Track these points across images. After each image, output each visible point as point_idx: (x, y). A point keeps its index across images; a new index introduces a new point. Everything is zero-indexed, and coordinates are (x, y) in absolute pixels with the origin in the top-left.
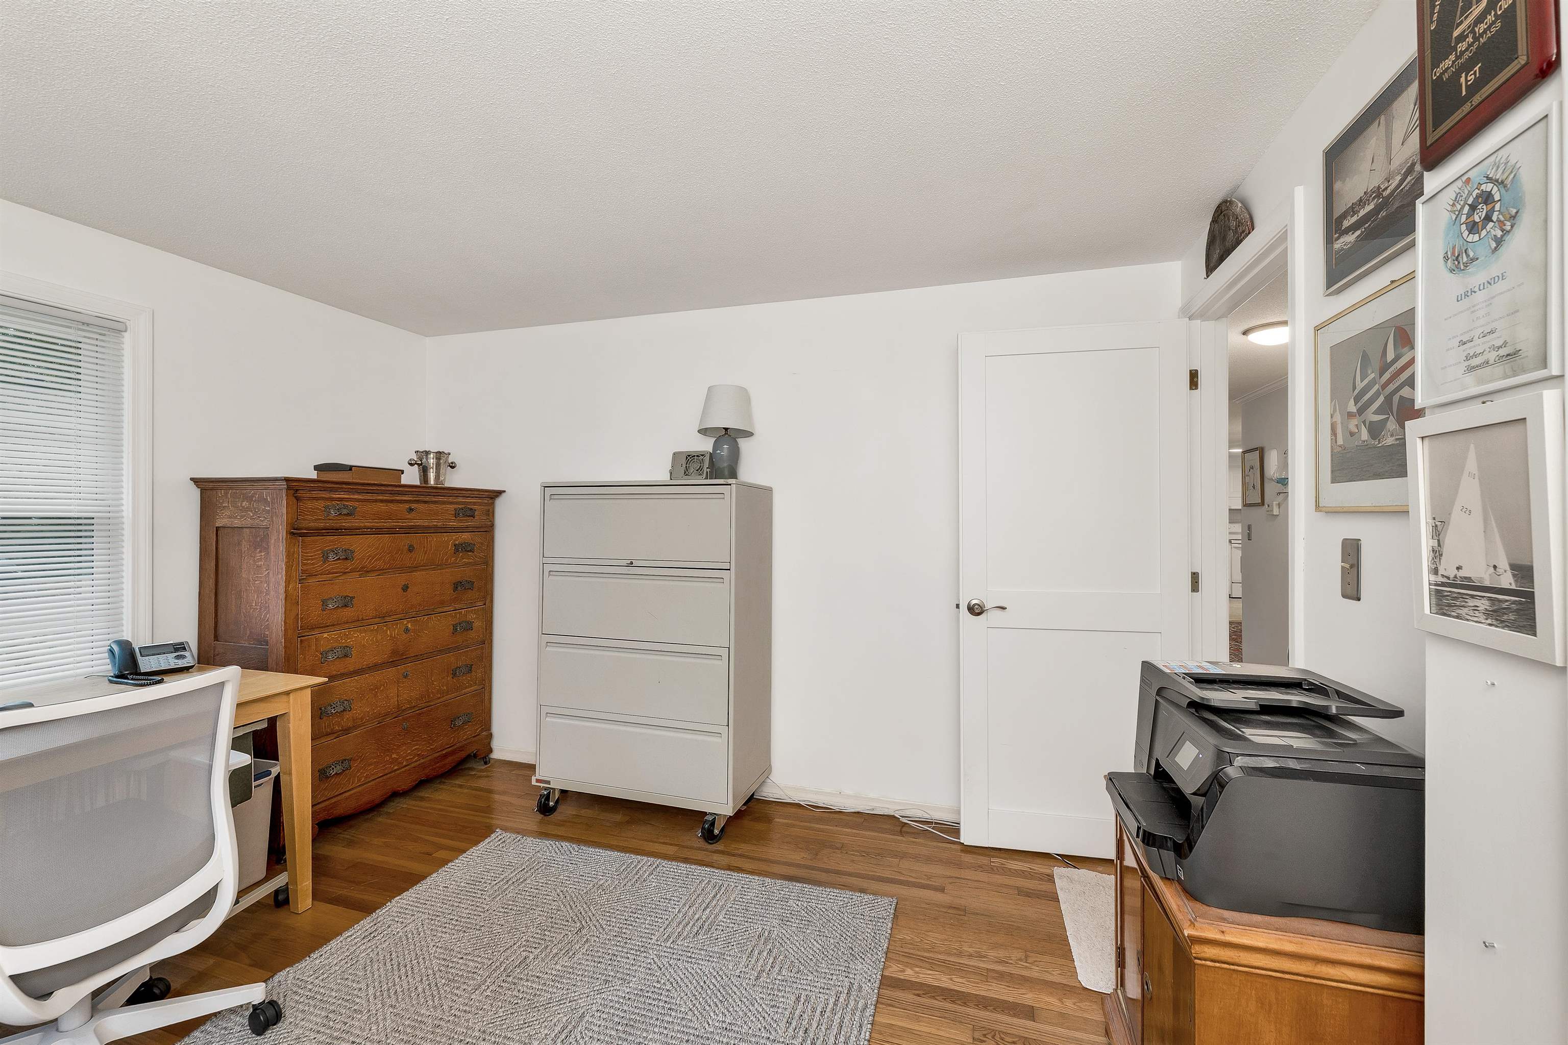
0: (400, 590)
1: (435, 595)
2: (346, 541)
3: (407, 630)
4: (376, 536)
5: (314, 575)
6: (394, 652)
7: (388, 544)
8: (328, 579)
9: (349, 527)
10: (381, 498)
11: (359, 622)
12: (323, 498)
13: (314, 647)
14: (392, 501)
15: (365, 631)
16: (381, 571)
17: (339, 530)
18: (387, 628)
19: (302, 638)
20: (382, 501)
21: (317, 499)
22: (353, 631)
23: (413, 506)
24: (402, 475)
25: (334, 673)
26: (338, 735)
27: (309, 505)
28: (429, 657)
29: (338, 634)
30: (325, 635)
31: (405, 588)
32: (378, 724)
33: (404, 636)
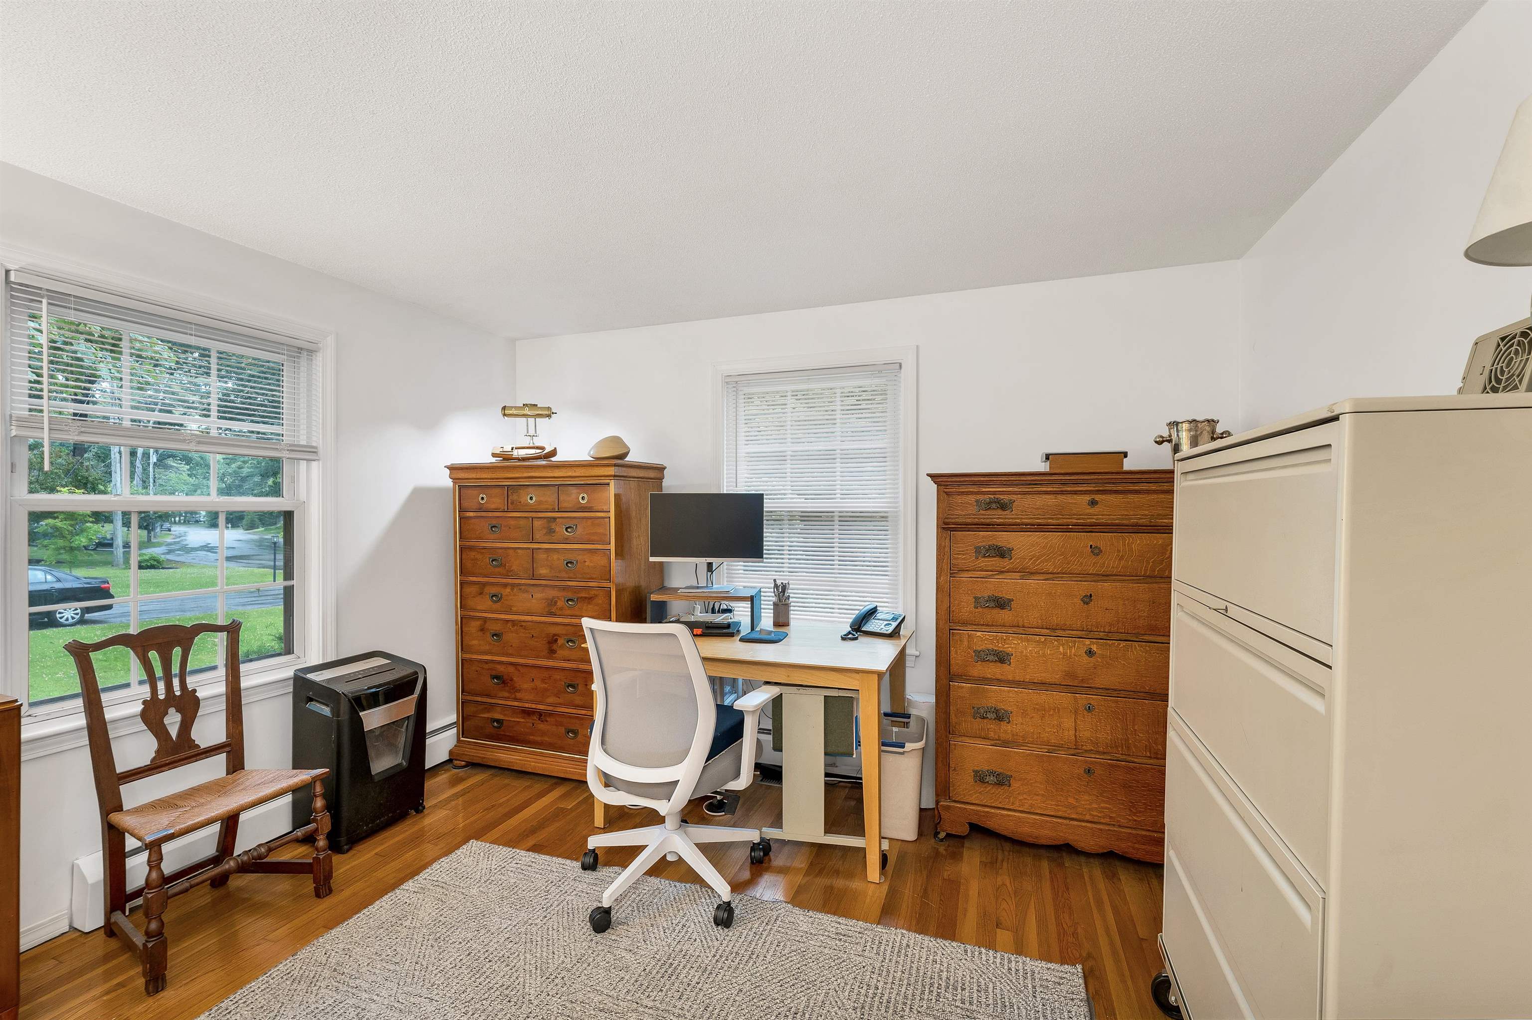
0: (1078, 601)
1: (1139, 617)
2: (1004, 539)
3: (1090, 653)
4: (1042, 533)
5: (966, 570)
6: (1070, 675)
7: (1059, 544)
8: (982, 576)
9: (1003, 523)
10: (1044, 489)
11: (1020, 629)
12: (972, 493)
13: (966, 643)
14: (1062, 493)
15: (1028, 640)
16: (1051, 575)
17: (995, 525)
18: (1059, 644)
19: (954, 631)
20: (1047, 493)
21: (968, 493)
22: (1012, 637)
23: (1098, 497)
24: (1125, 460)
25: (989, 676)
26: (996, 743)
27: (959, 499)
28: (1129, 696)
29: (993, 636)
30: (979, 634)
31: (1088, 599)
32: (1047, 752)
33: (1086, 658)
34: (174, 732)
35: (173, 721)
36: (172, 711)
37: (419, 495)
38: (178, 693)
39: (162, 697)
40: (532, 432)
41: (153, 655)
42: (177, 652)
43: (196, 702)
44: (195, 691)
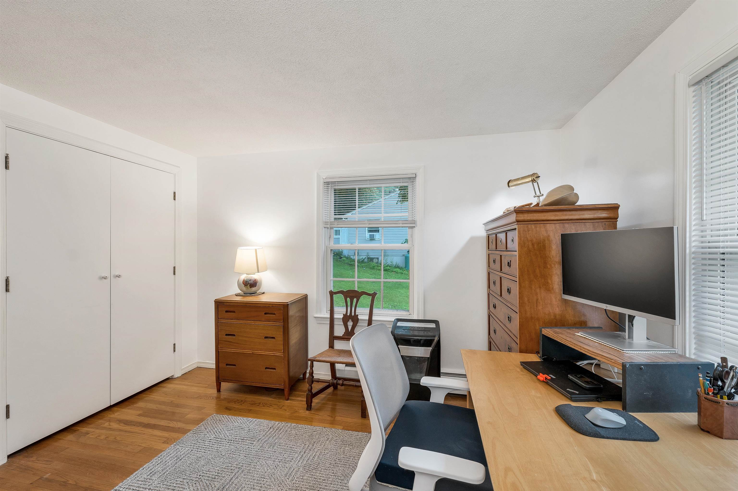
34: (350, 328)
35: (350, 324)
36: (350, 320)
37: (473, 240)
38: (353, 315)
39: (348, 315)
40: (538, 193)
41: (348, 299)
42: (355, 300)
43: (358, 320)
44: (358, 315)
